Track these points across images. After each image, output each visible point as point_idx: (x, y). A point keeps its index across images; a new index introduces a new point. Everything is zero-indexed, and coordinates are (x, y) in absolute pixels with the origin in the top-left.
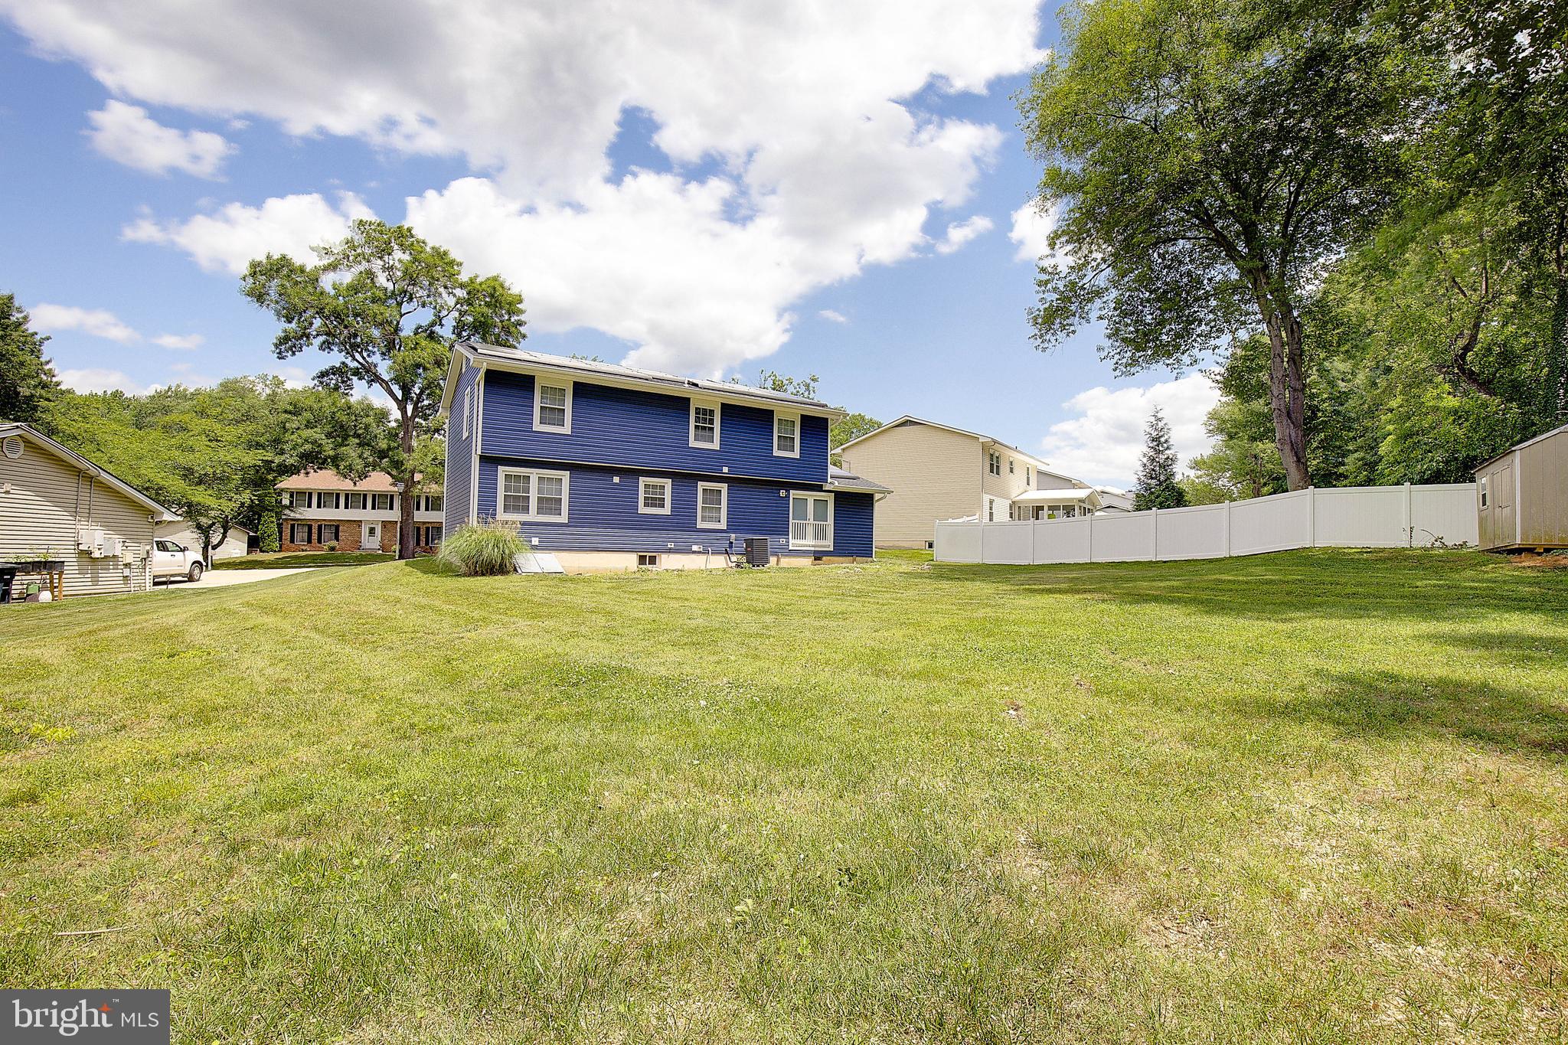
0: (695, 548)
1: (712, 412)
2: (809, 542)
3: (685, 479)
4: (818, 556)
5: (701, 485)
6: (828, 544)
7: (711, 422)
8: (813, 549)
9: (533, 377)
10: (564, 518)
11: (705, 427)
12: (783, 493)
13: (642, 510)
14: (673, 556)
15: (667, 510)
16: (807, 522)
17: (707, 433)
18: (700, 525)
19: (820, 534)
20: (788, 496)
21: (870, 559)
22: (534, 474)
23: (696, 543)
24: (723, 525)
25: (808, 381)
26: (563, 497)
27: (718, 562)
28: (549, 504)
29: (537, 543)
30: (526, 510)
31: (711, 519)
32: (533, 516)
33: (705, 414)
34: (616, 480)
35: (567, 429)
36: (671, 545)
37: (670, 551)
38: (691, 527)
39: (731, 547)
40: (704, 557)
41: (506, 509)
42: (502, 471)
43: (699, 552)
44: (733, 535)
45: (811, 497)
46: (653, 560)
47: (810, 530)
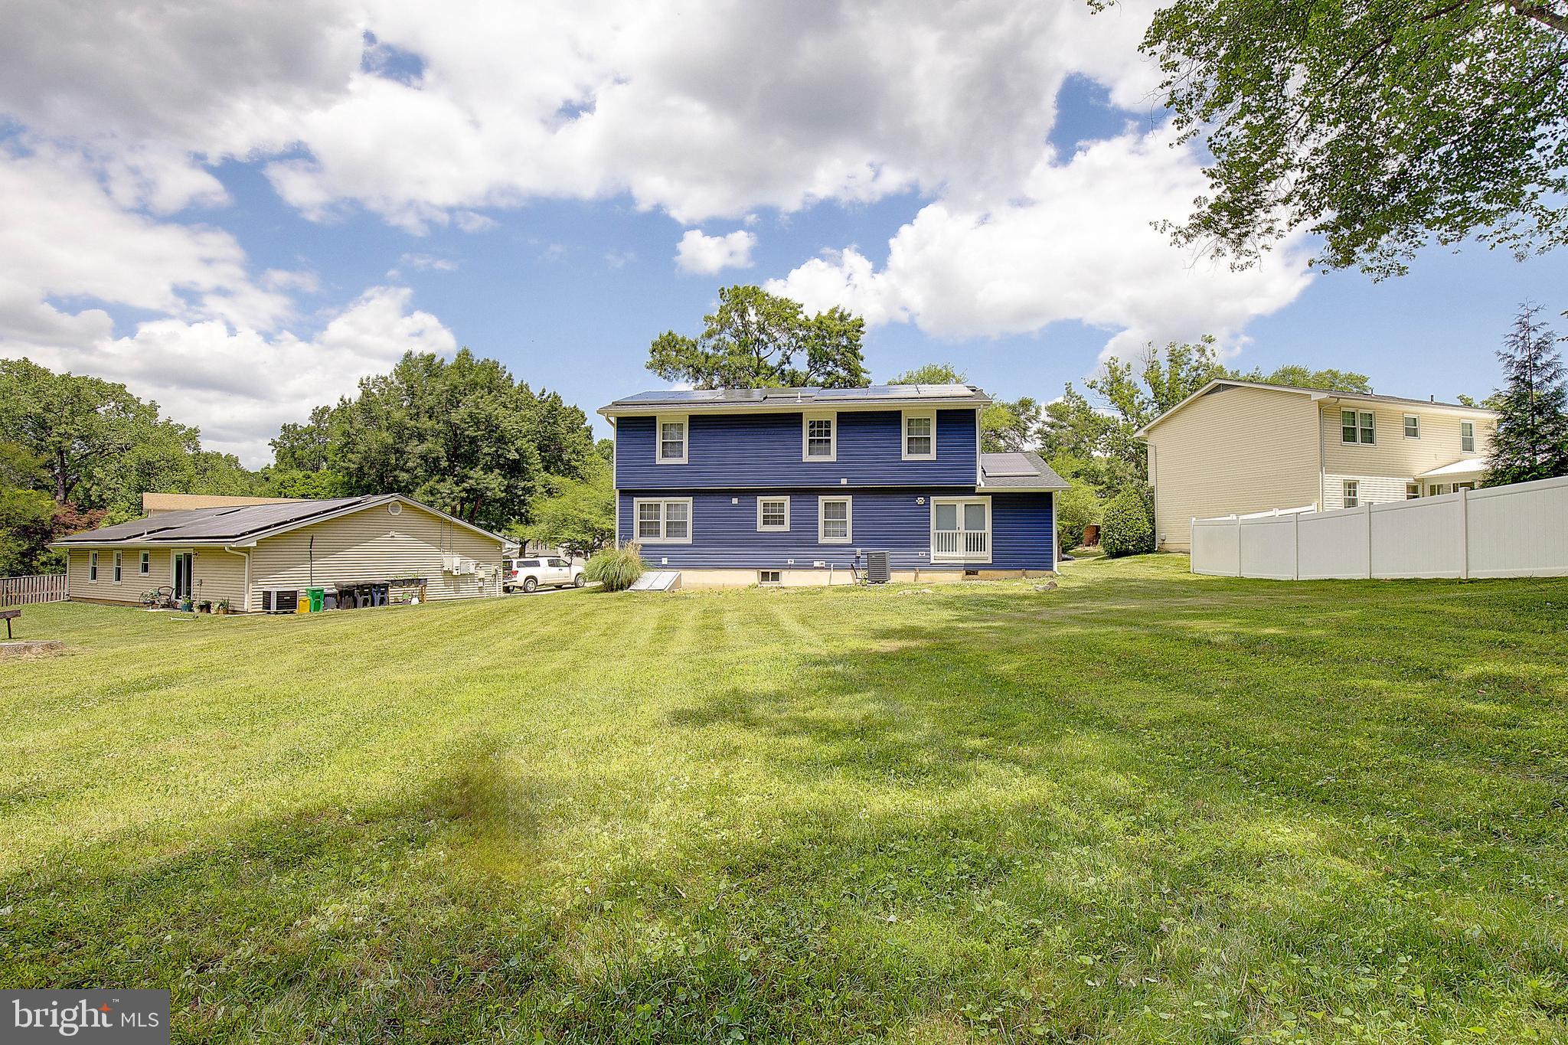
0: (817, 564)
1: (828, 423)
2: (961, 554)
3: (804, 494)
4: (971, 570)
5: (822, 500)
6: (986, 556)
7: (828, 433)
8: (963, 562)
9: (654, 418)
10: (688, 540)
11: (821, 440)
12: (920, 500)
13: (761, 527)
14: (794, 573)
15: (786, 527)
16: (957, 531)
17: (823, 446)
18: (822, 540)
19: (974, 543)
20: (927, 504)
21: (1049, 573)
22: (663, 501)
23: (818, 559)
24: (848, 540)
25: (1202, 344)
26: (688, 520)
27: (845, 578)
28: (675, 528)
29: (666, 563)
30: (657, 533)
31: (835, 534)
32: (662, 539)
33: (820, 428)
34: (735, 501)
35: (684, 460)
36: (791, 562)
37: (790, 568)
38: (813, 544)
39: (857, 562)
40: (828, 573)
41: (642, 534)
42: (637, 501)
43: (822, 568)
44: (859, 550)
45: (960, 502)
46: (776, 577)
47: (961, 541)
